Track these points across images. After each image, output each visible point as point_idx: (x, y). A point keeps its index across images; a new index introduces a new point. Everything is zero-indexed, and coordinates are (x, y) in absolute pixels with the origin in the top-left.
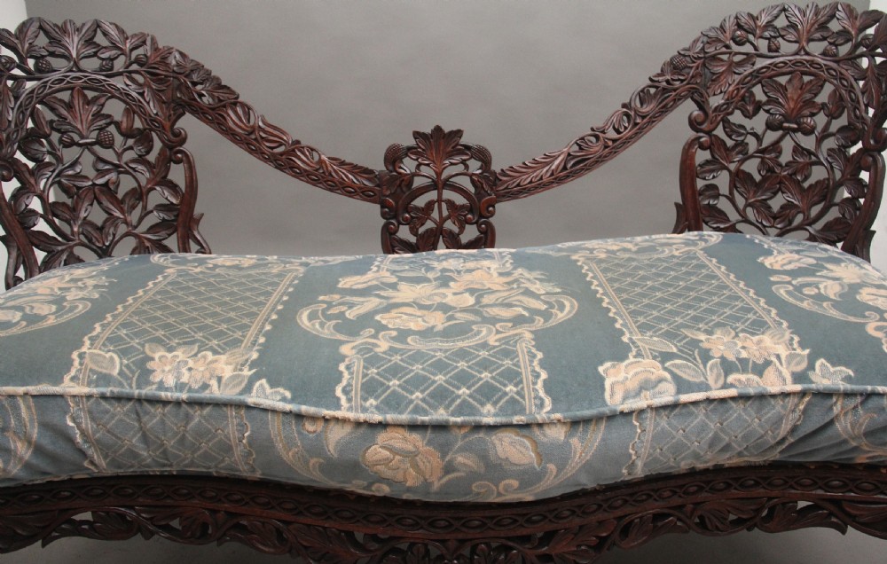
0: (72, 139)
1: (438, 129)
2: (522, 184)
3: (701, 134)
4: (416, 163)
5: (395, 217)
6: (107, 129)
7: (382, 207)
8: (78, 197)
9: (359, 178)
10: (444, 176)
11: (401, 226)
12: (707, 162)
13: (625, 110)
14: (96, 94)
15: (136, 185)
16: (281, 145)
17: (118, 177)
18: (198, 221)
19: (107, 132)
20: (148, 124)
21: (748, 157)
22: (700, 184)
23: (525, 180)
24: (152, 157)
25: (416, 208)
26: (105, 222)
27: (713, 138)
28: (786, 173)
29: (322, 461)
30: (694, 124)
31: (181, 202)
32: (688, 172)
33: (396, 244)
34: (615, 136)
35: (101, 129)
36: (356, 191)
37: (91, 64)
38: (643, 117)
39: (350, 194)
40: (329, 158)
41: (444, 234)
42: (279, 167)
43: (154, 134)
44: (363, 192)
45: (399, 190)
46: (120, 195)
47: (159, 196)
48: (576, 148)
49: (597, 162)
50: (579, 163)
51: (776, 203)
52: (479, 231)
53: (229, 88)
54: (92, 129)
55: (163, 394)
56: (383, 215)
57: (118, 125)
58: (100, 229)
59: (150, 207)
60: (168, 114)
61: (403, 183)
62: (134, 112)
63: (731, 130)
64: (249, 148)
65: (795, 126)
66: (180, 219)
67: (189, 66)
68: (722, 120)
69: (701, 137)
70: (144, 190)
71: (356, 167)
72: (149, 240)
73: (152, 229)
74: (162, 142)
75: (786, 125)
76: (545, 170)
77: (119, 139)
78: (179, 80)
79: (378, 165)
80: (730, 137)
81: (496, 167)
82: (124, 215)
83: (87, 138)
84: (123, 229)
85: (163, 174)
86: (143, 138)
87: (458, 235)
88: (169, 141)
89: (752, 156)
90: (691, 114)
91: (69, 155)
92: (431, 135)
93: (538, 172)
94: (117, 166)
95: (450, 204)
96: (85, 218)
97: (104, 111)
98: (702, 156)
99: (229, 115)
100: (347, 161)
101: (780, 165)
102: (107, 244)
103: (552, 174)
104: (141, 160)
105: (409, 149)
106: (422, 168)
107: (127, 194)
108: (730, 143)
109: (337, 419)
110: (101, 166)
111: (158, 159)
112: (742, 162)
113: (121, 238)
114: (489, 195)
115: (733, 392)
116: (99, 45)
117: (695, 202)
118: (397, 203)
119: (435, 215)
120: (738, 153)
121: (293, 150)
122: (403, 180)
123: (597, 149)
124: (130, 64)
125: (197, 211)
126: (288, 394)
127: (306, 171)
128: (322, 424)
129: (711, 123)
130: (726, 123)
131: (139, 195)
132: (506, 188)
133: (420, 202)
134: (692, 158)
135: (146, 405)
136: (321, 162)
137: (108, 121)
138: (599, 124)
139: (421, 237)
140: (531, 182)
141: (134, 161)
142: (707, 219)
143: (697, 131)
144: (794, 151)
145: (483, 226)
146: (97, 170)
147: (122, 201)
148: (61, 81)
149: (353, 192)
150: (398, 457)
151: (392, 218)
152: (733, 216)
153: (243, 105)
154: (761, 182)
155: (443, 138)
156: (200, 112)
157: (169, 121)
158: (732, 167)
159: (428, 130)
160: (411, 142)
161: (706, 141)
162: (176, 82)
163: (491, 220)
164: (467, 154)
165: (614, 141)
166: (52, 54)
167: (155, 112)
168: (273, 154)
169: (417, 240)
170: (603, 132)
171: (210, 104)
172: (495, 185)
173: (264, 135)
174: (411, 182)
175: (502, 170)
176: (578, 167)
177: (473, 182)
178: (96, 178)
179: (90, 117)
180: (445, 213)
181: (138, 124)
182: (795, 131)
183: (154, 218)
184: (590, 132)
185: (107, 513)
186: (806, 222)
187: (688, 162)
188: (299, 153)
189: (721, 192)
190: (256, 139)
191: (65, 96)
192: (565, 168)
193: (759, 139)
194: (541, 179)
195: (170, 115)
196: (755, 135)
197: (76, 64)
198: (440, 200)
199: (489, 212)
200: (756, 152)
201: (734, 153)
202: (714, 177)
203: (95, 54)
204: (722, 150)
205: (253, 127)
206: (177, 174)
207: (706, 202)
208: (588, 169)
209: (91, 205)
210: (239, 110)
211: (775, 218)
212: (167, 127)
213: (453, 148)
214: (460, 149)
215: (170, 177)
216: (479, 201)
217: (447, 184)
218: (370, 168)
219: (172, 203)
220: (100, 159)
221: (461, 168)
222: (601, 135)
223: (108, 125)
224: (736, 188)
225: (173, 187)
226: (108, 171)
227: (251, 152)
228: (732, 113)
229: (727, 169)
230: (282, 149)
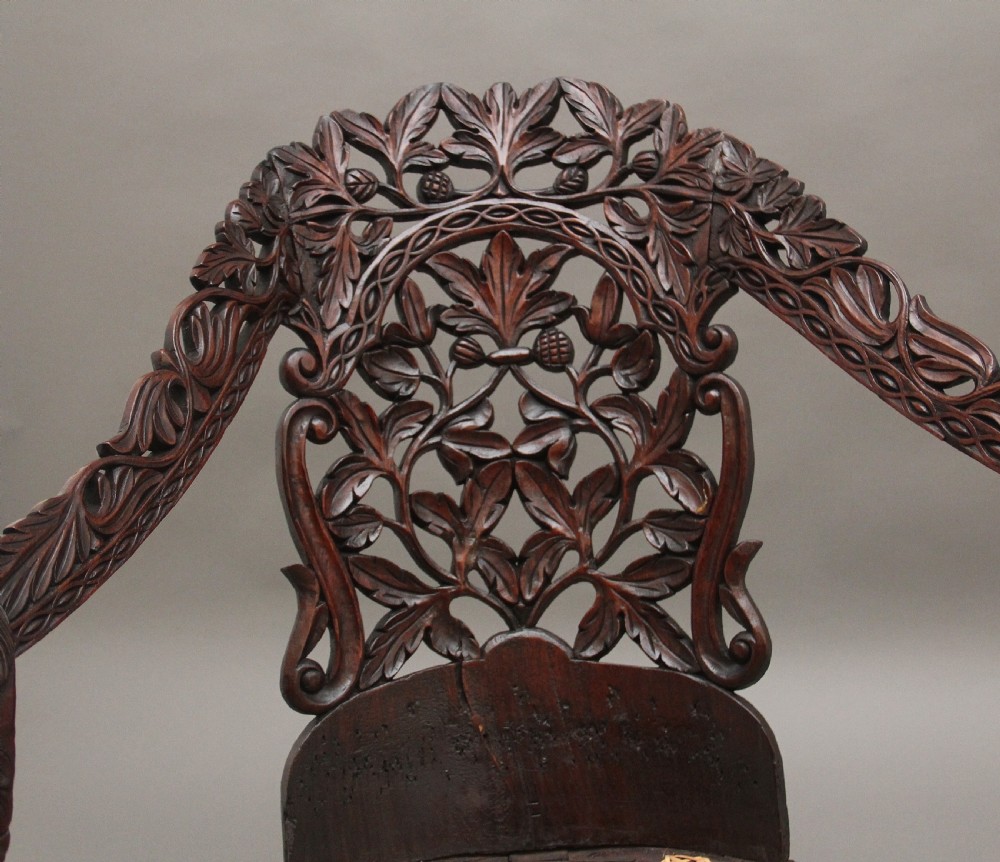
0: (478, 348)
6: (559, 327)
8: (477, 481)
14: (542, 245)
15: (609, 460)
16: (963, 378)
17: (572, 439)
19: (557, 333)
20: (650, 317)
24: (651, 396)
26: (531, 543)
31: (710, 507)
35: (547, 326)
37: (538, 179)
42: (957, 440)
46: (571, 483)
47: (657, 491)
53: (842, 226)
54: (524, 326)
57: (580, 315)
58: (518, 561)
59: (639, 514)
60: (695, 292)
62: (622, 290)
64: (881, 383)
66: (703, 553)
67: (750, 174)
70: (627, 475)
72: (626, 595)
73: (639, 570)
74: (678, 358)
77: (583, 350)
78: (727, 210)
82: (574, 529)
83: (515, 345)
84: (570, 561)
85: (674, 439)
86: (636, 350)
88: (693, 357)
91: (468, 384)
94: (571, 414)
96: (487, 532)
97: (557, 286)
99: (836, 297)
102: (529, 597)
104: (627, 401)
110: (535, 413)
111: (665, 402)
113: (565, 584)
116: (557, 135)
124: (623, 175)
125: (745, 535)
131: (616, 484)
137: (562, 307)
141: (609, 402)
146: (526, 421)
148: (468, 217)
153: (876, 271)
156: (767, 289)
157: (698, 306)
162: (719, 214)
166: (457, 160)
167: (667, 287)
171: (793, 268)
173: (919, 350)
178: (524, 438)
179: (523, 299)
181: (628, 316)
183: (643, 544)
190: (898, 361)
191: (473, 252)
195: (700, 296)
197: (503, 178)
203: (548, 157)
205: (893, 329)
206: (706, 439)
209: (505, 502)
210: (863, 284)
212: (692, 326)
219: (687, 511)
220: (535, 396)
223: (562, 317)
225: (695, 470)
226: (550, 425)
227: (885, 393)
230: (966, 389)
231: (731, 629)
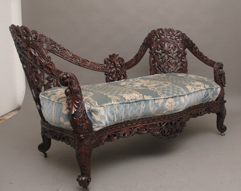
2: (130, 66)
3: (151, 55)
29: (158, 108)
30: (150, 53)
33: (110, 81)
38: (143, 51)
48: (135, 58)
49: (139, 61)
55: (130, 101)
63: (156, 53)
78: (47, 43)
92: (113, 56)
93: (131, 63)
101: (166, 60)
103: (133, 64)
108: (156, 56)
109: (161, 99)
112: (159, 60)
114: (125, 68)
115: (199, 90)
117: (153, 68)
122: (110, 66)
123: (139, 58)
124: (33, 39)
126: (151, 97)
127: (87, 65)
128: (158, 100)
132: (128, 67)
135: (126, 104)
144: (168, 57)
145: (125, 75)
150: (170, 104)
154: (163, 63)
161: (153, 56)
165: (140, 56)
176: (137, 62)
182: (167, 53)
187: (150, 61)
189: (156, 66)
192: (135, 62)
196: (160, 54)
199: (125, 72)
200: (161, 58)
203: (26, 35)
211: (167, 70)
213: (118, 58)
222: (138, 55)
224: (159, 65)
229: (157, 61)
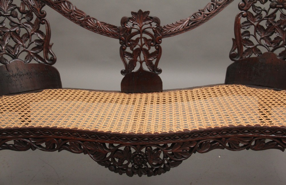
0: (1, 13)
1: (140, 11)
2: (171, 31)
3: (243, 11)
4: (132, 24)
5: (125, 44)
6: (15, 10)
7: (120, 40)
8: (4, 35)
9: (112, 30)
10: (143, 28)
11: (127, 47)
12: (245, 22)
13: (212, 3)
15: (26, 32)
16: (82, 17)
17: (20, 29)
18: (51, 46)
19: (15, 11)
20: (31, 9)
21: (261, 19)
22: (242, 31)
23: (173, 30)
24: (33, 22)
25: (133, 41)
26: (15, 45)
27: (248, 13)
28: (277, 25)
30: (240, 7)
31: (45, 39)
32: (237, 26)
33: (125, 53)
34: (208, 12)
35: (12, 10)
36: (110, 34)
38: (219, 5)
39: (108, 35)
40: (100, 22)
41: (143, 50)
42: (82, 26)
43: (33, 13)
44: (113, 35)
45: (126, 34)
46: (21, 36)
47: (36, 36)
48: (193, 17)
49: (200, 23)
50: (194, 23)
51: (273, 37)
52: (156, 49)
54: (8, 10)
56: (120, 43)
57: (19, 9)
58: (13, 48)
59: (33, 40)
60: (38, 5)
61: (128, 31)
62: (25, 4)
63: (255, 9)
64: (71, 18)
65: (282, 6)
66: (44, 45)
68: (252, 5)
69: (243, 12)
70: (30, 34)
71: (110, 25)
72: (32, 53)
73: (33, 49)
74: (37, 16)
75: (278, 6)
76: (181, 26)
77: (19, 14)
79: (118, 24)
80: (255, 12)
81: (162, 25)
82: (22, 43)
83: (7, 13)
84: (22, 49)
85: (38, 28)
86: (29, 14)
87: (148, 50)
88: (39, 15)
89: (263, 19)
90: (239, 3)
92: (138, 13)
93: (178, 27)
94: (19, 25)
95: (145, 39)
96: (7, 44)
97: (13, 3)
98: (243, 20)
99: (62, 6)
100: (107, 23)
101: (275, 22)
102: (16, 54)
103: (183, 28)
104: (29, 22)
105: (130, 18)
106: (135, 25)
107: (23, 35)
108: (254, 14)
110: (13, 24)
111: (35, 22)
112: (260, 21)
113: (22, 52)
114: (160, 35)
117: (240, 38)
118: (125, 38)
119: (139, 43)
120: (258, 18)
121: (87, 19)
122: (128, 30)
123: (201, 18)
125: (51, 43)
127: (92, 27)
129: (247, 7)
130: (254, 6)
131: (28, 36)
132: (166, 33)
133: (134, 38)
134: (239, 20)
136: (97, 23)
137: (15, 7)
138: (202, 8)
139: (134, 51)
140: (175, 30)
141: (26, 23)
142: (245, 44)
143: (241, 10)
144: (281, 16)
145: (157, 47)
146: (11, 26)
147: (22, 38)
149: (109, 35)
151: (124, 44)
152: (255, 43)
153: (68, 2)
154: (267, 29)
155: (142, 14)
156: (51, 4)
157: (39, 7)
158: (256, 24)
159: (136, 11)
160: (130, 16)
161: (245, 14)
163: (160, 45)
164: (151, 20)
165: (207, 15)
167: (33, 4)
168: (80, 21)
169: (133, 52)
170: (203, 11)
171: (55, 1)
172: (162, 32)
173: (76, 14)
174: (130, 31)
175: (164, 26)
176: (193, 25)
177: (153, 31)
178: (11, 29)
179: (8, 5)
180: (143, 42)
181: (27, 9)
182: (281, 8)
183: (34, 45)
184: (199, 11)
185: (19, 141)
186: (284, 44)
187: (237, 22)
188: (89, 20)
189: (251, 34)
190: (73, 15)
192: (188, 25)
193: (267, 12)
194: (179, 29)
195: (39, 6)
196: (265, 10)
198: (141, 38)
199: (159, 42)
200: (265, 17)
201: (256, 18)
202: (248, 28)
204: (252, 17)
205: (72, 11)
206: (43, 28)
207: (245, 38)
208: (197, 25)
209: (10, 39)
210: (66, 4)
211: (272, 43)
212: (39, 10)
213: (146, 18)
214: (148, 18)
215: (40, 29)
216: (156, 37)
217: (144, 31)
218: (115, 25)
219: (41, 39)
220: (12, 22)
221: (149, 25)
222: (202, 12)
223: (15, 8)
224: (257, 32)
225: (41, 33)
226: (16, 26)
227: (71, 20)
228: (256, 2)
229: (253, 24)
230: (83, 19)
231: (50, 56)
